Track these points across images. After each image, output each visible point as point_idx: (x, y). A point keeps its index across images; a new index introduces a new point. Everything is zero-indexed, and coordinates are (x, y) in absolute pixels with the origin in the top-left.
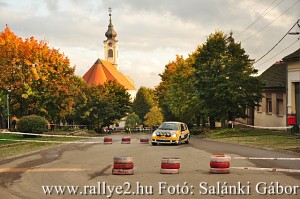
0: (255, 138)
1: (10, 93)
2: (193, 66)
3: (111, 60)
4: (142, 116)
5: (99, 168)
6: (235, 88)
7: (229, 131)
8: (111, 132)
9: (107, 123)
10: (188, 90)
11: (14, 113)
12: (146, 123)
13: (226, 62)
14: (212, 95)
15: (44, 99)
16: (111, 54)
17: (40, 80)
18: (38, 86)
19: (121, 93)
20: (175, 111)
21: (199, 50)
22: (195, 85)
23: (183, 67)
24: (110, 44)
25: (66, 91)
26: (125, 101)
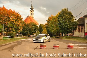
0: (76, 39)
1: (4, 25)
6: (69, 24)
7: (68, 37)
15: (14, 27)
23: (54, 18)
24: (32, 11)
25: (20, 25)
26: (36, 28)
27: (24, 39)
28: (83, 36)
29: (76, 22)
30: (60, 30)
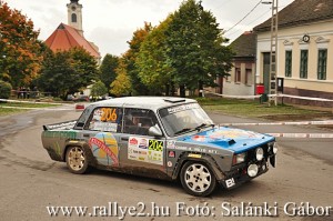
0: (226, 107)
2: (166, 33)
3: (73, 25)
7: (200, 100)
10: (159, 58)
15: (6, 64)
16: (74, 18)
21: (171, 16)
22: (167, 53)
23: (154, 35)
24: (74, 8)
25: (31, 55)
26: (92, 68)
27: (44, 106)
28: (249, 97)
29: (227, 48)
30: (173, 76)
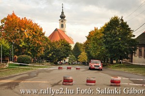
0: (133, 69)
1: (14, 44)
2: (103, 32)
3: (62, 29)
4: (77, 57)
5: (56, 82)
6: (123, 44)
7: (120, 65)
8: (62, 64)
9: (60, 60)
10: (100, 44)
11: (15, 54)
12: (79, 60)
13: (119, 31)
14: (112, 47)
15: (30, 47)
16: (62, 26)
17: (28, 38)
18: (27, 41)
19: (67, 45)
20: (93, 54)
21: (106, 25)
22: (104, 42)
23: (97, 33)
24: (62, 21)
25: (41, 44)
26: (69, 49)
30: (107, 53)
